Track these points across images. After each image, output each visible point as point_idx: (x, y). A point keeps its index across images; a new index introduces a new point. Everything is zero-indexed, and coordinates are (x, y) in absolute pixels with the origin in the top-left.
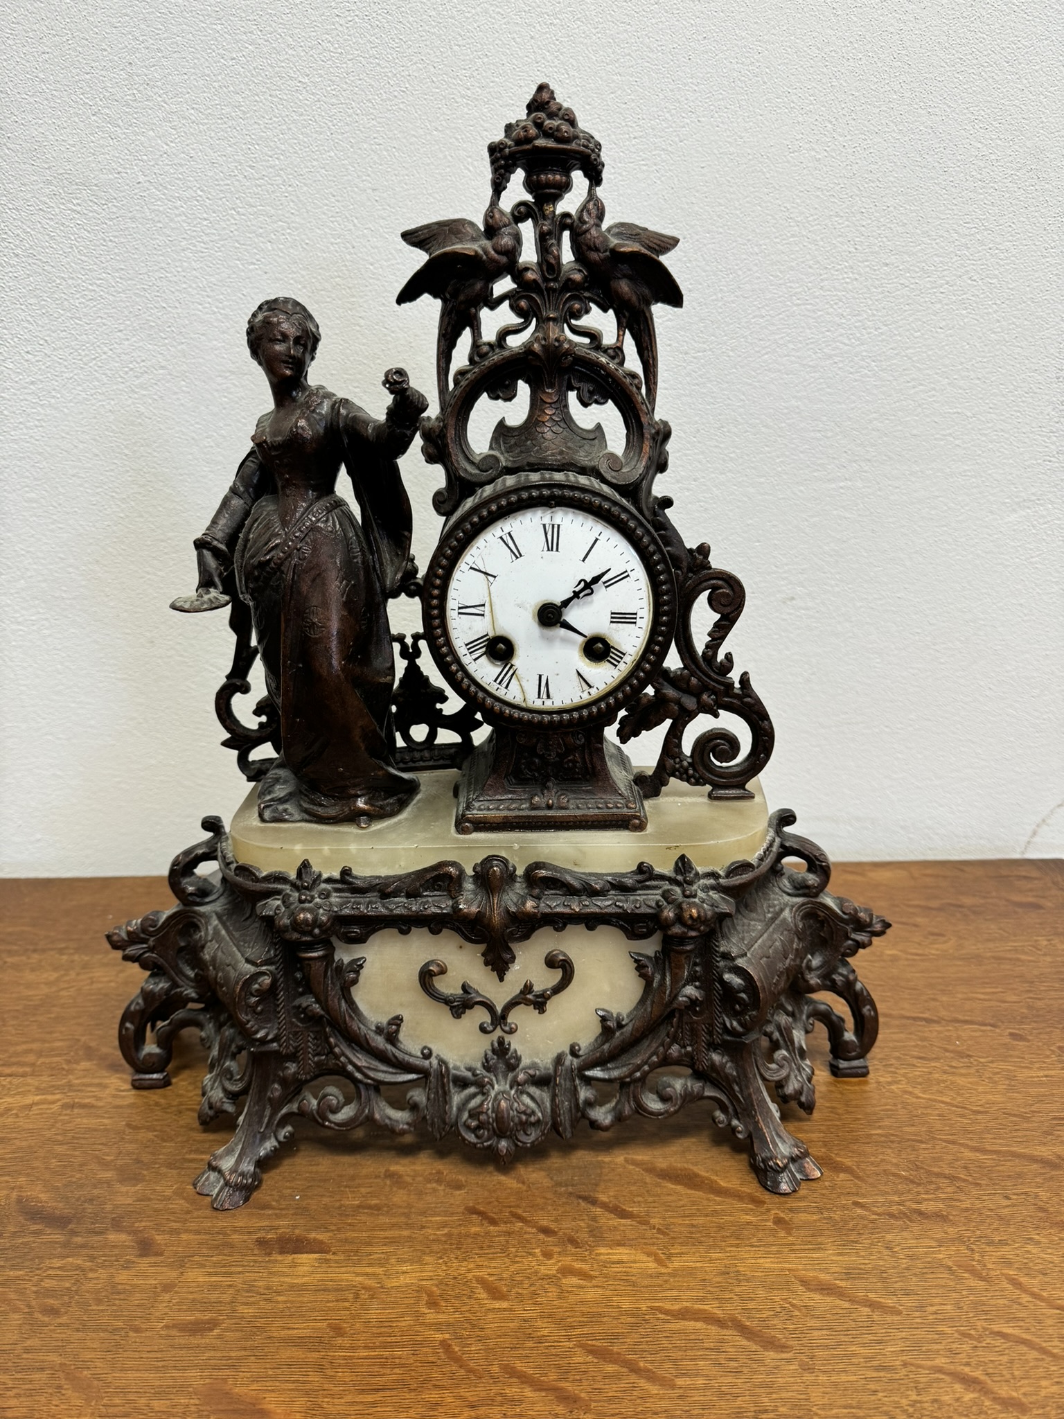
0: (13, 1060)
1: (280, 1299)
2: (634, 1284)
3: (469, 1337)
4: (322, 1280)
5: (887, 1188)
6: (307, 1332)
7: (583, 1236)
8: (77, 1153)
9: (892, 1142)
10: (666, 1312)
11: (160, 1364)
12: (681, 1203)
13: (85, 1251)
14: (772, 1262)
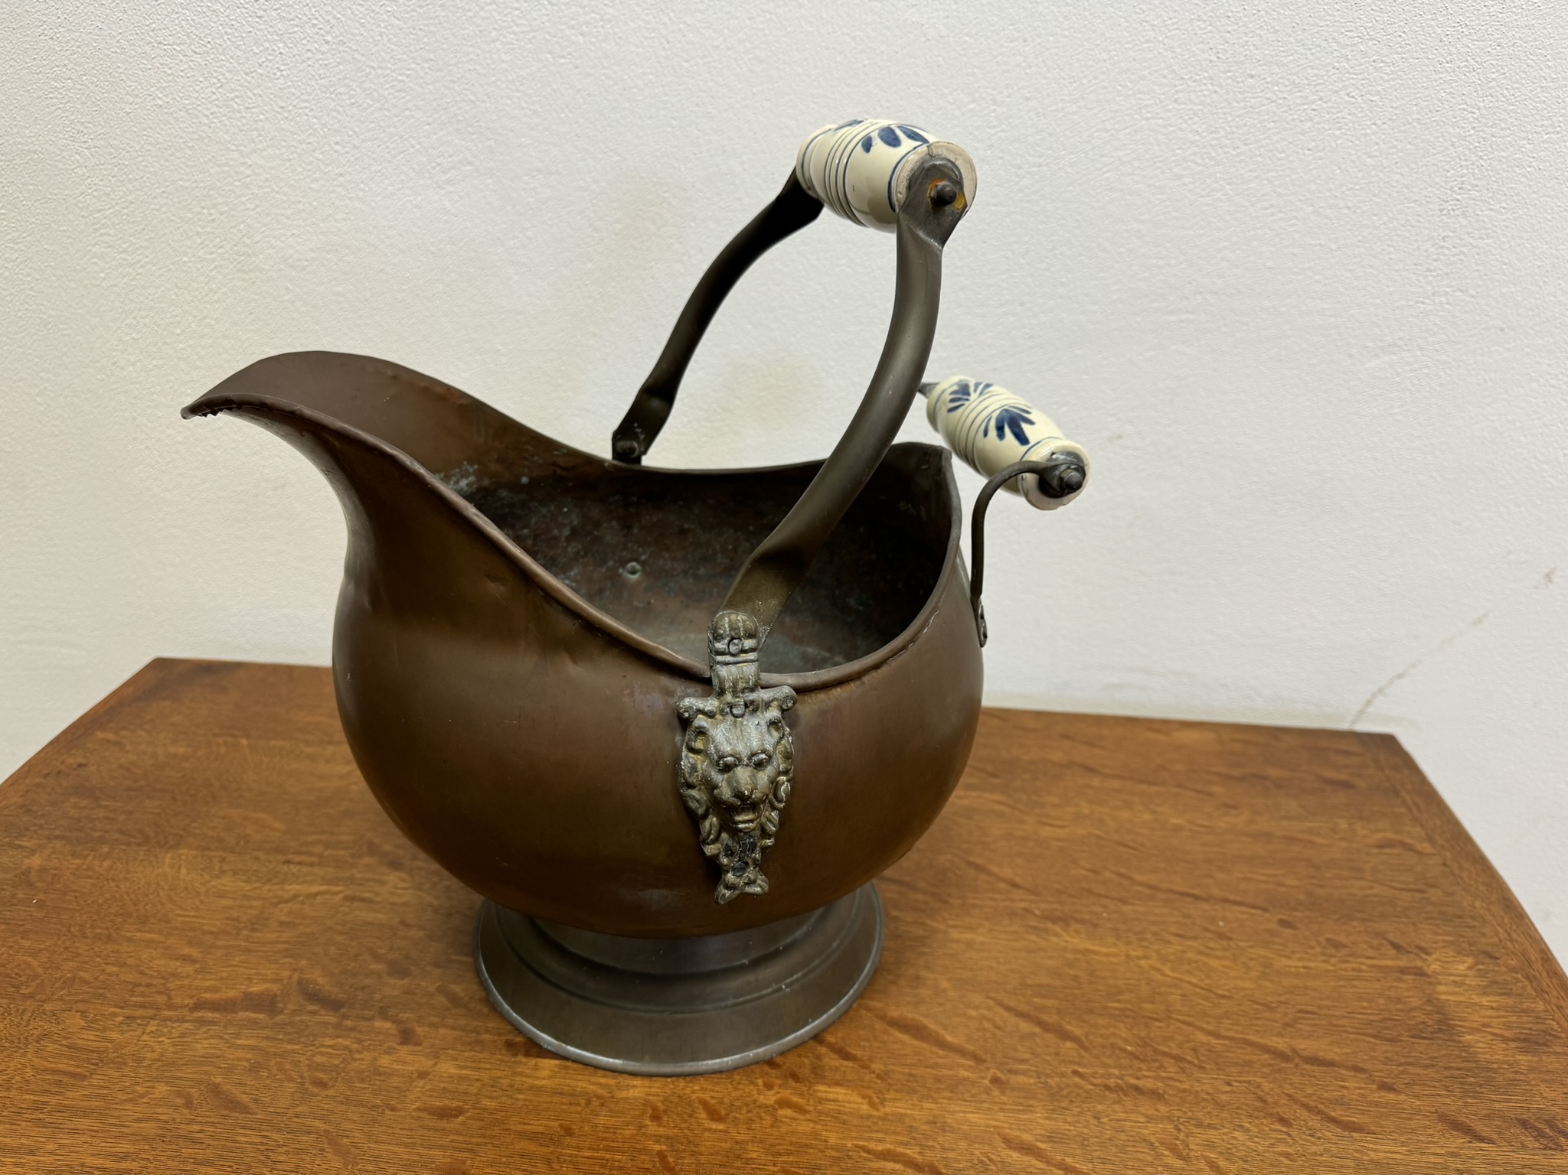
0: (304, 849)
1: (520, 1096)
2: (844, 1123)
3: (684, 1151)
4: (559, 1085)
5: (1110, 1062)
6: (541, 1129)
7: (806, 1072)
8: (354, 943)
9: (1127, 1016)
10: (869, 1151)
11: (410, 1141)
12: (905, 1052)
13: (353, 1034)
14: (980, 1118)
